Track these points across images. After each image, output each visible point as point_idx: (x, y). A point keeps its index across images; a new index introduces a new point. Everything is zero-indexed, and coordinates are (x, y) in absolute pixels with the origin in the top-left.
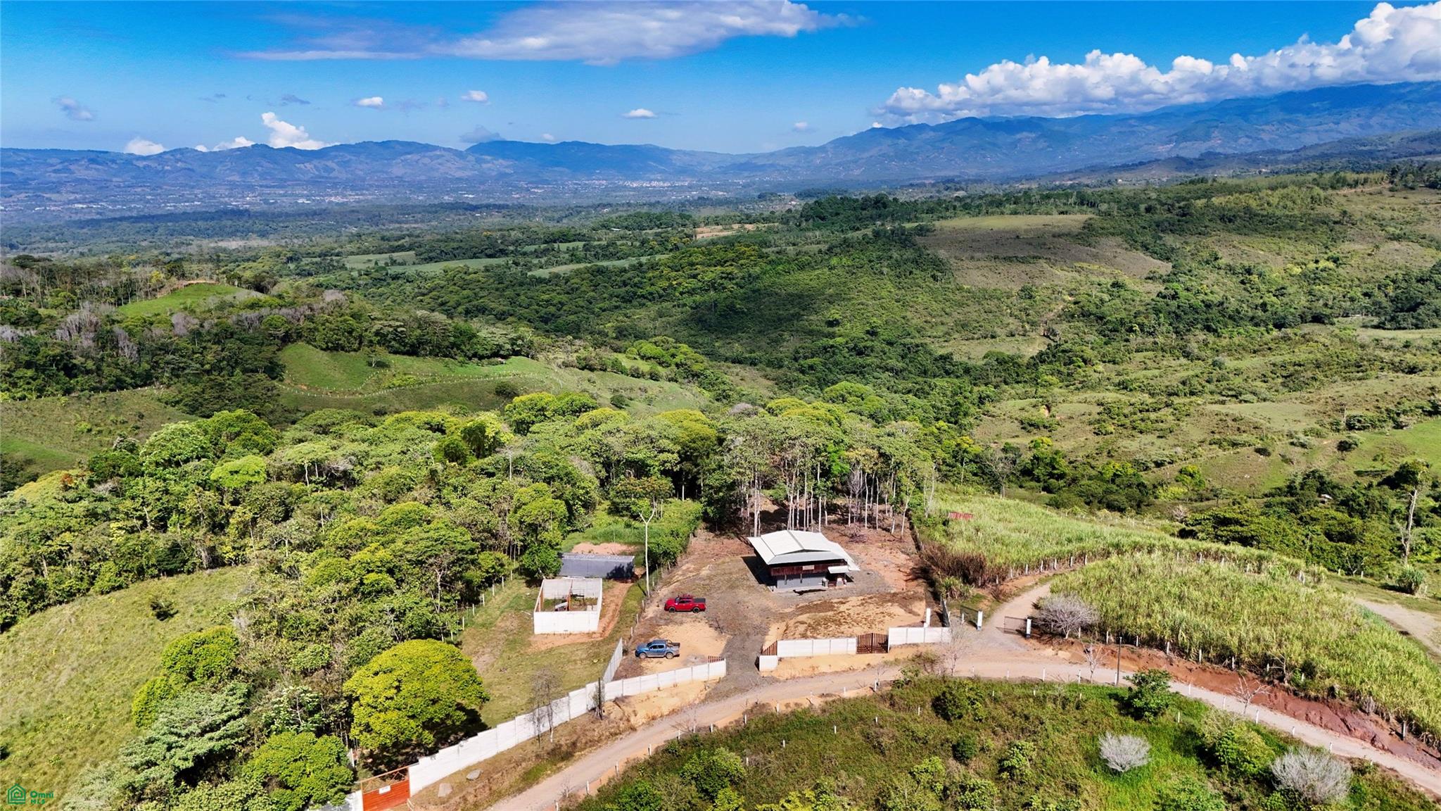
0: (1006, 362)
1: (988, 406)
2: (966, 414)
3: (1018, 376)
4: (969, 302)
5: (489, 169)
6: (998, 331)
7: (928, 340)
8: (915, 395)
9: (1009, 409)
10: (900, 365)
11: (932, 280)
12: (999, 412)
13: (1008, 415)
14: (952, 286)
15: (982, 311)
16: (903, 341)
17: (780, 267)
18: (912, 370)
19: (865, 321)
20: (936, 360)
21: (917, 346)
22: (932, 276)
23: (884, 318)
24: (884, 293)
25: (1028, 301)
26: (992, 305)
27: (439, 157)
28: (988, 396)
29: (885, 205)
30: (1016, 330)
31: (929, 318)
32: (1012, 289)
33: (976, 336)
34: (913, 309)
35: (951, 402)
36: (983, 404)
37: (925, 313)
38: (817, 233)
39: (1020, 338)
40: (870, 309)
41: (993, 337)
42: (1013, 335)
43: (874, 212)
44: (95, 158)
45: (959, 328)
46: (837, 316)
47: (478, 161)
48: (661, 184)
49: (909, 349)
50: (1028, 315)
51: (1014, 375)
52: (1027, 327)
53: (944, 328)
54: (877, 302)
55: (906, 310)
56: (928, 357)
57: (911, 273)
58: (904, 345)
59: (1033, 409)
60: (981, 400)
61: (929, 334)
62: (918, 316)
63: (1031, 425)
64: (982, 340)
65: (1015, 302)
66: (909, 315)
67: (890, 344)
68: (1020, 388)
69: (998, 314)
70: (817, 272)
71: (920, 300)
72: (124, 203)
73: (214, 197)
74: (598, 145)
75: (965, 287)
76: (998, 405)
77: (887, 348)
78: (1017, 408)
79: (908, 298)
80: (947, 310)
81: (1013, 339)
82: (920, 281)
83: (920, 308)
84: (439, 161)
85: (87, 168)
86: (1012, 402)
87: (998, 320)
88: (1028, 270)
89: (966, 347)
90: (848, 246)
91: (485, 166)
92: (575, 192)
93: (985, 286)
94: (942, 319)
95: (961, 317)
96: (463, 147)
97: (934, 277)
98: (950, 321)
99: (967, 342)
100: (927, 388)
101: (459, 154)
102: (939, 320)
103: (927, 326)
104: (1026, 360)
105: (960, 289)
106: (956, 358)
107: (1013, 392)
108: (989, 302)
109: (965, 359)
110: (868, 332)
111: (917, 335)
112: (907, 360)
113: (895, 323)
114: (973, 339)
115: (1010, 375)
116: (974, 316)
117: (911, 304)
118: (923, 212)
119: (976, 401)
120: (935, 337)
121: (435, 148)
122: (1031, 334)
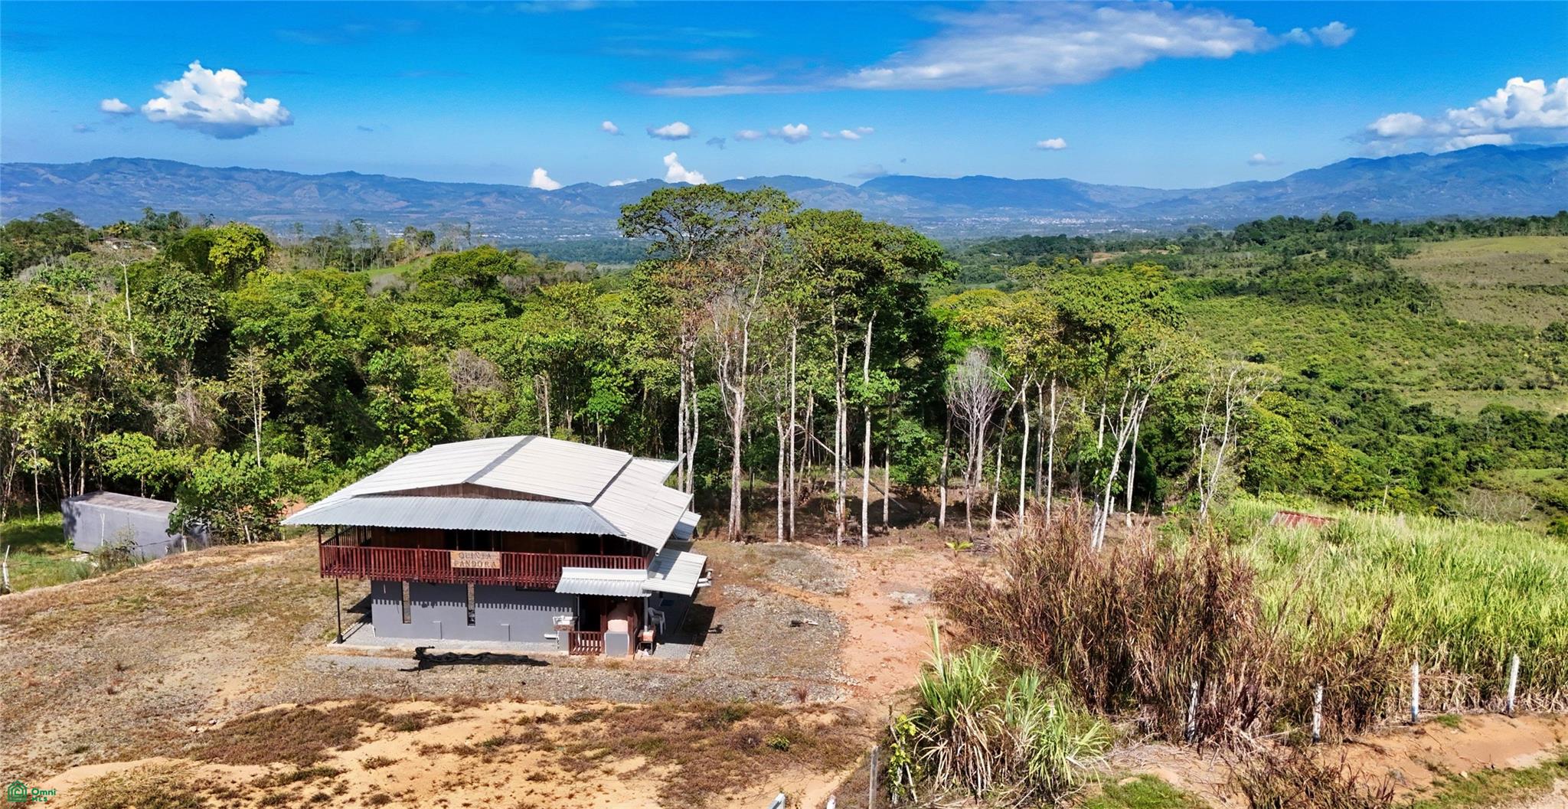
0: (1516, 421)
1: (1481, 474)
2: (1442, 481)
3: (1535, 439)
4: (1464, 342)
5: (882, 206)
6: (1508, 381)
7: (1396, 388)
8: (1365, 451)
9: (1516, 479)
10: (1348, 414)
11: (1408, 310)
12: (1499, 483)
13: (1515, 487)
14: (1440, 319)
15: (1484, 354)
16: (1355, 385)
17: (1191, 290)
18: (1366, 422)
19: (1301, 359)
20: (1404, 412)
21: (1377, 392)
22: (1409, 306)
23: (1331, 356)
24: (1334, 325)
25: (1558, 344)
26: (1501, 346)
27: (830, 193)
28: (1483, 461)
29: (1350, 227)
30: (1537, 380)
31: (1399, 360)
32: (1533, 328)
33: (1471, 386)
34: (1375, 347)
35: (1421, 465)
36: (1473, 470)
37: (1393, 352)
38: (1249, 254)
39: (1542, 392)
40: (1311, 343)
41: (1498, 388)
42: (1530, 388)
43: (1334, 234)
44: (502, 191)
45: (1446, 374)
46: (1261, 351)
47: (871, 196)
48: (1074, 221)
49: (1364, 396)
50: (1557, 362)
51: (1529, 438)
52: (1555, 377)
53: (1423, 374)
54: (1323, 336)
55: (1365, 348)
56: (1393, 408)
57: (1377, 301)
58: (1357, 391)
59: (1556, 482)
60: (1471, 466)
61: (1397, 380)
62: (1383, 355)
63: (1553, 504)
64: (1479, 391)
65: (1537, 345)
66: (1369, 353)
67: (1336, 388)
68: (1537, 455)
69: (1510, 359)
70: (1239, 298)
71: (1387, 335)
72: (521, 233)
73: (604, 230)
74: (1005, 179)
75: (1460, 322)
76: (1498, 474)
77: (1330, 394)
78: (1530, 479)
79: (1369, 333)
80: (1429, 351)
81: (1531, 392)
82: (1390, 312)
83: (1387, 346)
84: (831, 197)
85: (497, 201)
86: (1523, 471)
87: (1508, 367)
88: (1560, 304)
89: (1453, 398)
90: (1289, 268)
91: (878, 202)
92: (972, 228)
93: (1491, 322)
94: (1421, 362)
95: (1449, 361)
96: (857, 183)
97: (1413, 308)
98: (1432, 366)
99: (1455, 393)
100: (1383, 443)
101: (851, 190)
102: (1414, 362)
103: (1396, 371)
104: (1549, 419)
105: (1451, 324)
106: (1436, 411)
107: (1525, 458)
108: (1496, 343)
109: (1449, 414)
110: (1304, 373)
111: (1378, 380)
112: (1358, 410)
113: (1347, 363)
114: (1465, 388)
115: (1521, 437)
116: (1471, 360)
117: (1374, 340)
118: (1405, 235)
119: (1462, 467)
120: (1407, 384)
121: (829, 183)
122: (1560, 388)
